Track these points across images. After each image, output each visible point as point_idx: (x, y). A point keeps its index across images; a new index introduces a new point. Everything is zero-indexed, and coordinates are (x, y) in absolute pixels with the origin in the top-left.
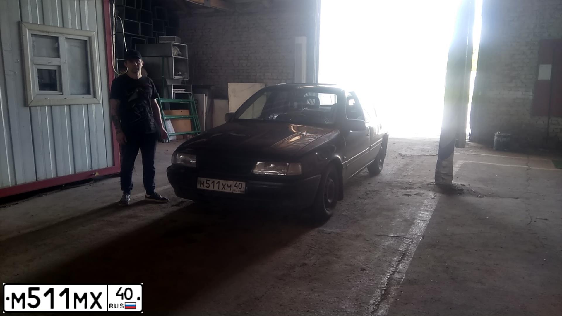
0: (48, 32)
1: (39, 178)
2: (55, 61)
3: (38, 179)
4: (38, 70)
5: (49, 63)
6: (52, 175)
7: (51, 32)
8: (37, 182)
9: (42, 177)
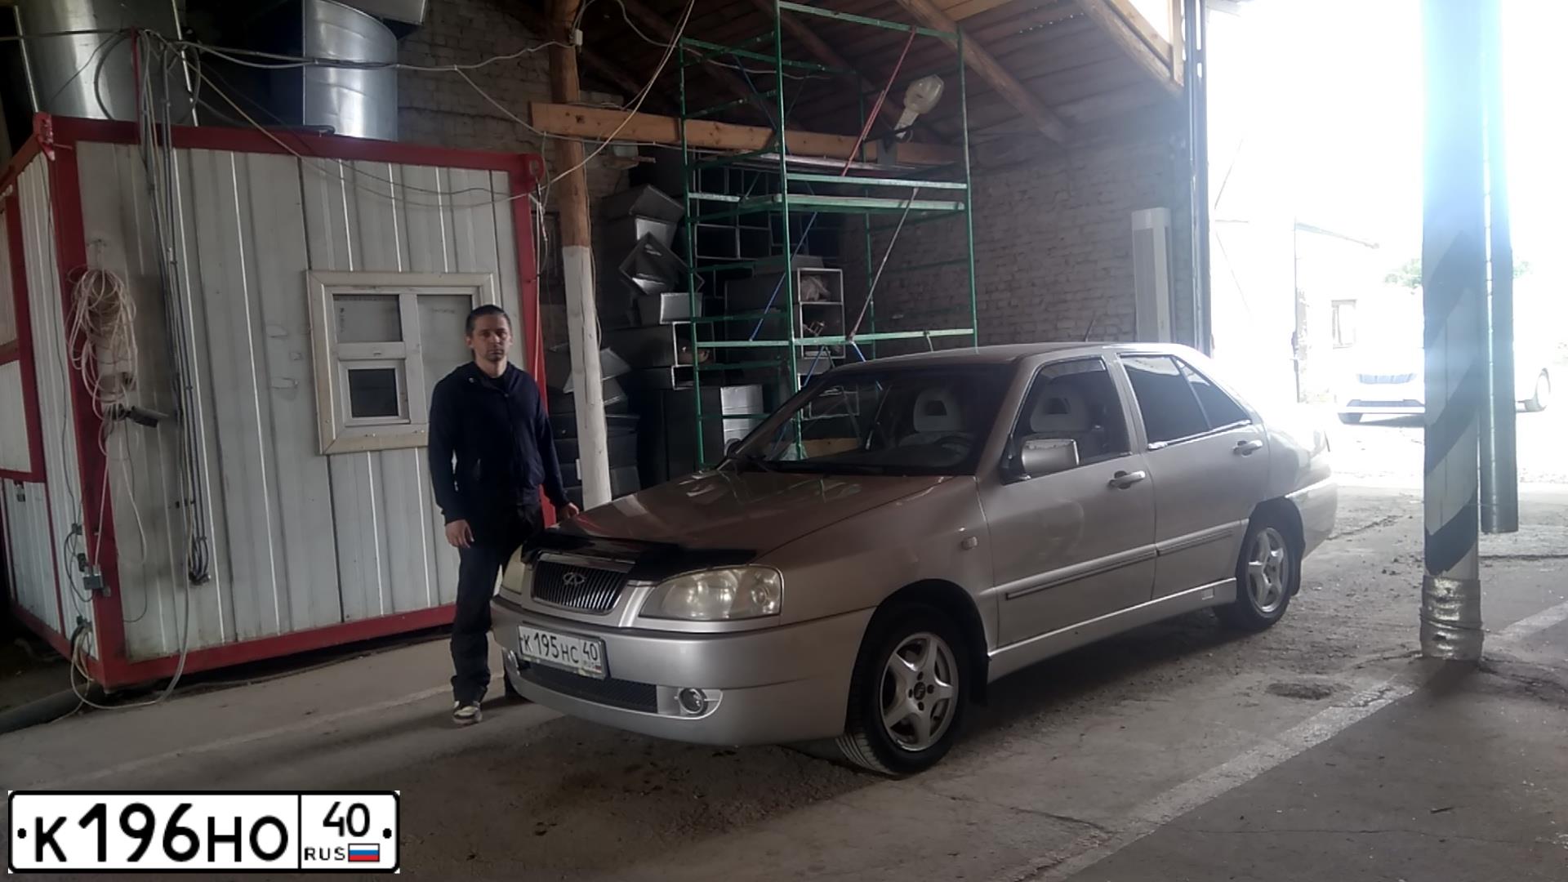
0: (374, 287)
1: (348, 617)
2: (392, 350)
3: (346, 619)
4: (350, 371)
5: (376, 354)
6: (382, 610)
7: (379, 286)
8: (344, 627)
9: (357, 611)
